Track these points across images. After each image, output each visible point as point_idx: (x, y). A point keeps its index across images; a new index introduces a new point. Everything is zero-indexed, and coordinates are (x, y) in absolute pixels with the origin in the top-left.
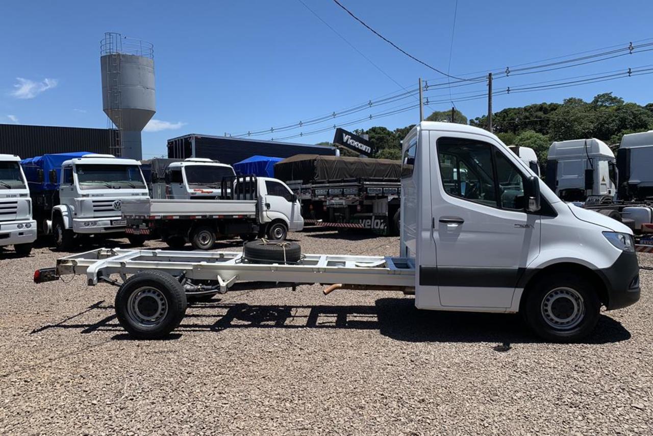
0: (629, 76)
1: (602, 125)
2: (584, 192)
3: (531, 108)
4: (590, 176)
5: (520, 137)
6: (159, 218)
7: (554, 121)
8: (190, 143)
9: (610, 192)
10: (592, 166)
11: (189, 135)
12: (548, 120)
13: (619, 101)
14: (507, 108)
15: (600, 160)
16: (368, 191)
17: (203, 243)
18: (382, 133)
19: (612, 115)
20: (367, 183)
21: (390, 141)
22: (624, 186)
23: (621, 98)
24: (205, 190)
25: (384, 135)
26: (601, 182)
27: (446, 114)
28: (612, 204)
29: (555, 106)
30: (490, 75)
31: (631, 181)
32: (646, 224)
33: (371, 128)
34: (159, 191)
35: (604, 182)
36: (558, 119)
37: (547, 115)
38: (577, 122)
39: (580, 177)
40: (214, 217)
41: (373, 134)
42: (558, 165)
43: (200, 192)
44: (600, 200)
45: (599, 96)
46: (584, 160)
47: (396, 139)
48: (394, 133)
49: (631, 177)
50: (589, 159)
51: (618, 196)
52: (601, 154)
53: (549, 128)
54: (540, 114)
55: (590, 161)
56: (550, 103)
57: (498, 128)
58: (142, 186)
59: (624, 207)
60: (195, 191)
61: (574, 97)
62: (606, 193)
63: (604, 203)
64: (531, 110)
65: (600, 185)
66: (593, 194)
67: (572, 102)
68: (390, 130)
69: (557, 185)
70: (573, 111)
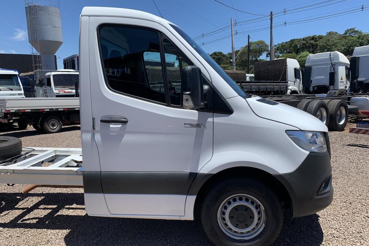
0: (362, 10)
1: (349, 48)
2: (328, 88)
3: (307, 38)
4: (333, 76)
5: (300, 56)
6: (14, 111)
7: (320, 46)
8: (74, 61)
9: (346, 87)
10: (334, 70)
11: (73, 55)
12: (317, 45)
13: (360, 33)
14: (293, 39)
15: (340, 66)
16: (176, 89)
17: (52, 128)
18: (220, 55)
19: (355, 41)
20: (174, 84)
21: (224, 60)
22: (355, 83)
23: (361, 31)
24: (66, 91)
25: (221, 57)
26: (340, 80)
27: (256, 43)
28: (345, 95)
29: (321, 37)
30: (271, 12)
31: (360, 79)
32: (361, 111)
33: (213, 52)
34: (41, 92)
35: (342, 81)
36: (323, 44)
37: (316, 43)
38: (334, 46)
39: (326, 78)
40: (59, 110)
41: (215, 56)
42: (312, 69)
43: (63, 92)
44: (337, 92)
45: (348, 30)
46: (328, 66)
47: (228, 59)
48: (227, 55)
49: (359, 77)
50: (332, 65)
51: (350, 90)
52: (340, 62)
53: (317, 50)
54: (312, 42)
55: (333, 66)
56: (318, 35)
57: (288, 51)
58: (20, 89)
59: (352, 97)
60: (59, 91)
61: (332, 31)
62: (343, 88)
63: (339, 94)
64: (307, 39)
65: (339, 83)
66: (334, 89)
67: (331, 34)
68: (225, 54)
69: (311, 83)
70: (332, 39)
